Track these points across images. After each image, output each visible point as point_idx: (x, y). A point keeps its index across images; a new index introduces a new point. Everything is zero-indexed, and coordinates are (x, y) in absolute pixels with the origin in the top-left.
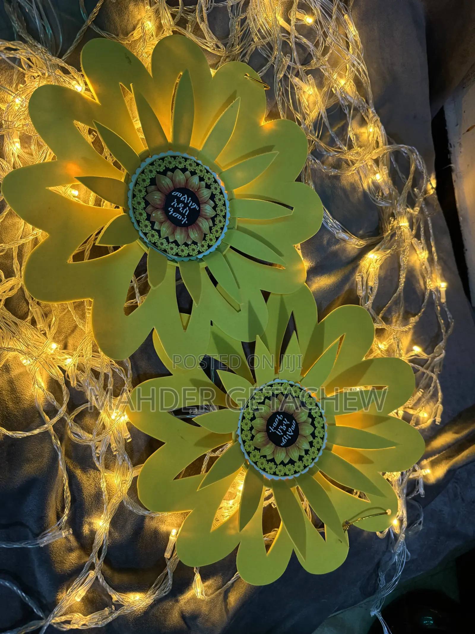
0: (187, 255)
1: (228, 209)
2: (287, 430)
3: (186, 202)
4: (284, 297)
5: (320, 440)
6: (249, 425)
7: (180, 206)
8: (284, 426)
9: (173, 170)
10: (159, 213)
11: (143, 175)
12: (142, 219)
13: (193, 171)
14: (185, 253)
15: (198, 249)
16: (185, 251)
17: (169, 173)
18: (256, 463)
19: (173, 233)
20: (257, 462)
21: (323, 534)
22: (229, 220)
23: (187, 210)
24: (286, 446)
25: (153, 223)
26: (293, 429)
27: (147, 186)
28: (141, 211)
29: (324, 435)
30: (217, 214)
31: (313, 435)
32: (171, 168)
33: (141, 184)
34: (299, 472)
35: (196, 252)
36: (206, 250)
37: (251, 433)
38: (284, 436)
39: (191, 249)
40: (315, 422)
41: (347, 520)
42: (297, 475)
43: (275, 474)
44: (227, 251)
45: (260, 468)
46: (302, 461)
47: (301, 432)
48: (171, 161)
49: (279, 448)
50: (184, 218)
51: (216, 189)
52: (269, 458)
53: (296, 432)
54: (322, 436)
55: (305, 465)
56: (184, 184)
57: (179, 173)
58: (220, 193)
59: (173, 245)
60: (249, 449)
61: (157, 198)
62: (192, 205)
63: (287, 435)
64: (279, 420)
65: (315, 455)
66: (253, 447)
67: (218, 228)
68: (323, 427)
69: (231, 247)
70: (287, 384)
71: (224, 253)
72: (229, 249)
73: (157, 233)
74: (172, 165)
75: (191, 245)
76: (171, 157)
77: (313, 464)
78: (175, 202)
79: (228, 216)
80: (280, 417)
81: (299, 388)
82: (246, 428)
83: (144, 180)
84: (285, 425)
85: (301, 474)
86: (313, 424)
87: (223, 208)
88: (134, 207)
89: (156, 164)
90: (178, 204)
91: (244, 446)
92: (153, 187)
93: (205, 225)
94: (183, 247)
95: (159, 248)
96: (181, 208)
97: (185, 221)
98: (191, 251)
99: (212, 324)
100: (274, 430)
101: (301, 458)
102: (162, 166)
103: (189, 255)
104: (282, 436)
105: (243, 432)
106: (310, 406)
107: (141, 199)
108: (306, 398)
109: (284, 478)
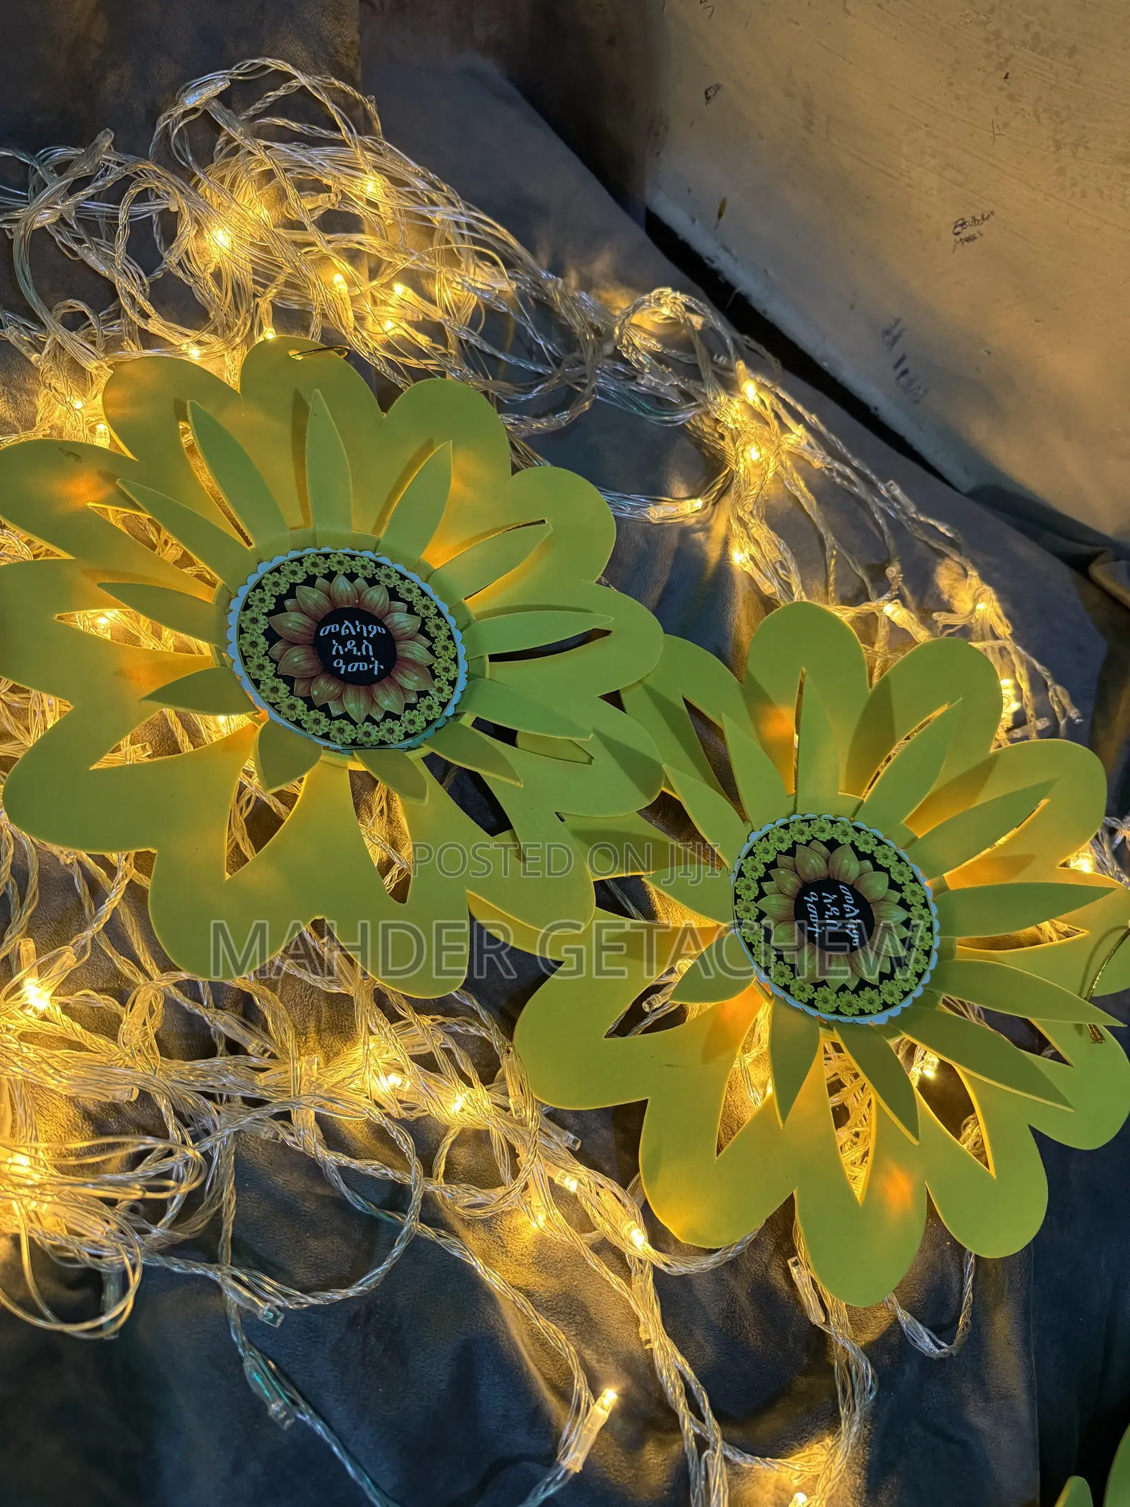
0: (425, 725)
1: (436, 598)
2: (843, 911)
3: (354, 633)
4: (647, 681)
5: (914, 886)
7: (349, 647)
8: (832, 909)
9: (291, 593)
10: (322, 682)
11: (245, 635)
12: (301, 714)
13: (326, 572)
14: (420, 722)
15: (436, 700)
16: (416, 720)
17: (288, 603)
18: (837, 1012)
19: (373, 702)
20: (837, 1008)
21: (1057, 1057)
22: (451, 614)
23: (367, 646)
25: (325, 709)
26: (852, 902)
27: (267, 652)
28: (288, 702)
29: (912, 873)
30: (423, 619)
31: (894, 885)
32: (285, 592)
33: (254, 653)
34: (924, 970)
35: (437, 709)
36: (452, 693)
37: (785, 964)
38: (848, 926)
39: (423, 709)
40: (879, 862)
42: (926, 979)
43: (886, 1006)
44: (489, 669)
45: (854, 1015)
47: (869, 897)
48: (276, 579)
50: (373, 663)
51: (388, 576)
52: (852, 986)
53: (862, 903)
54: (911, 877)
55: (924, 950)
56: (327, 604)
57: (303, 591)
58: (400, 579)
59: (389, 723)
60: (805, 997)
61: (298, 659)
62: (369, 633)
63: (851, 921)
64: (814, 903)
65: (928, 919)
66: (809, 988)
67: (442, 641)
68: (900, 860)
69: (494, 658)
70: (775, 831)
71: (487, 678)
72: (490, 665)
73: (345, 722)
74: (282, 585)
75: (419, 703)
76: (271, 573)
77: (937, 938)
78: (336, 647)
79: (445, 609)
80: (812, 898)
81: (802, 821)
83: (254, 644)
84: (833, 904)
85: (933, 972)
86: (878, 868)
87: (425, 601)
88: (271, 701)
89: (255, 602)
90: (344, 646)
91: (793, 995)
92: (278, 646)
93: (416, 650)
94: (408, 715)
95: (368, 746)
96: (355, 649)
97: (379, 668)
98: (427, 712)
99: (561, 819)
102: (267, 598)
103: (429, 723)
105: (770, 972)
106: (847, 840)
107: (273, 681)
108: (827, 830)
109: (908, 1002)
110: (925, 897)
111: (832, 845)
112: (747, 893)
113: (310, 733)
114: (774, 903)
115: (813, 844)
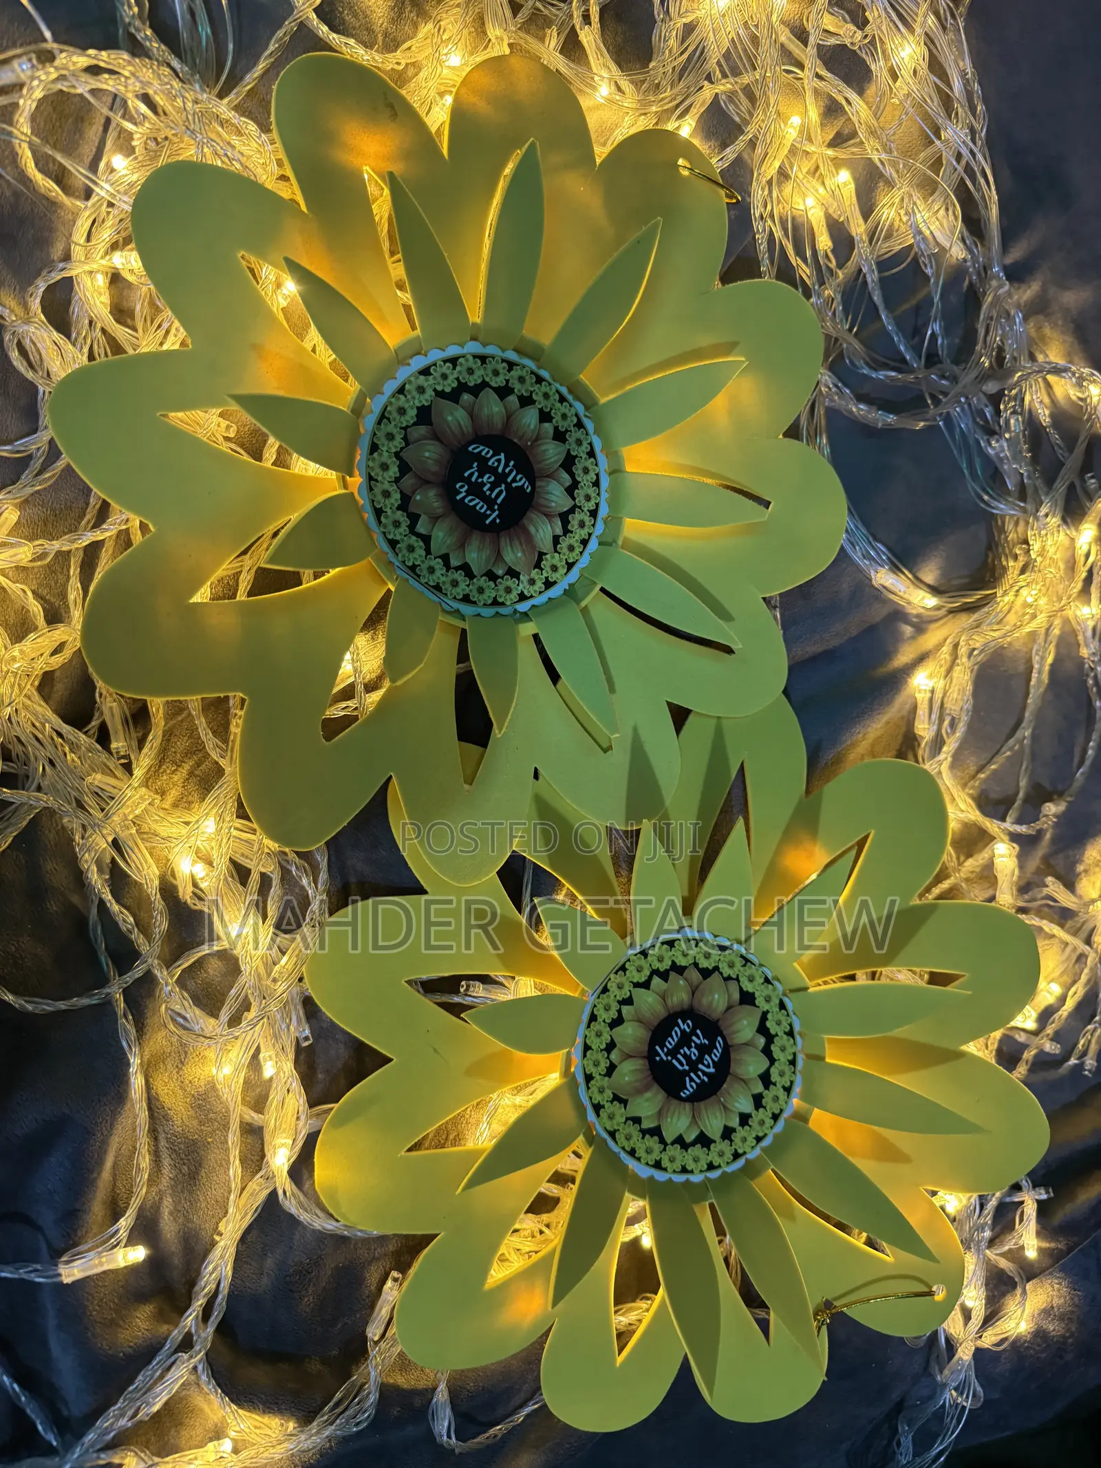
0: (490, 602)
1: (605, 495)
2: (700, 1060)
3: (500, 470)
4: (724, 722)
5: (782, 1094)
6: (606, 1038)
7: (485, 479)
8: (693, 1050)
9: (476, 390)
10: (432, 493)
11: (401, 397)
12: (389, 506)
13: (525, 394)
14: (489, 595)
15: (521, 587)
16: (487, 591)
17: (466, 397)
18: (612, 1134)
19: (462, 545)
20: (615, 1131)
21: (764, 1326)
22: (605, 522)
23: (501, 492)
24: (693, 1099)
25: (414, 518)
26: (716, 1059)
27: (407, 427)
28: (387, 486)
29: (792, 1082)
30: (575, 506)
31: (766, 1079)
32: (471, 384)
33: (395, 420)
34: (719, 1166)
35: (514, 596)
36: (540, 593)
37: (608, 1058)
38: (692, 1075)
40: (773, 1048)
41: (829, 1298)
42: (714, 1174)
43: (658, 1165)
44: (592, 599)
45: (623, 1148)
46: (731, 1141)
47: (734, 1068)
48: (474, 367)
49: (675, 1102)
50: (493, 511)
51: (579, 442)
52: (646, 1125)
53: (724, 1068)
54: (788, 1084)
55: (736, 1150)
56: (500, 426)
57: (489, 397)
58: (588, 453)
59: (459, 576)
60: (598, 1098)
61: (430, 454)
62: (514, 480)
63: (700, 1073)
64: (683, 1032)
65: (766, 1129)
66: (608, 1094)
67: (574, 539)
68: (793, 1062)
69: (603, 590)
71: (583, 604)
72: (597, 594)
73: (421, 544)
74: (475, 376)
75: (502, 578)
76: (475, 357)
77: (758, 1151)
78: (473, 472)
79: (603, 512)
80: (686, 1026)
81: (742, 956)
82: (597, 1044)
83: (402, 411)
84: (697, 1046)
85: (724, 1173)
86: (767, 1051)
87: (592, 491)
88: (373, 474)
89: (436, 373)
90: (481, 475)
91: (588, 1088)
92: (422, 430)
93: (543, 530)
94: (483, 582)
95: (423, 581)
96: (488, 485)
97: (495, 519)
98: (502, 592)
99: (536, 776)
100: (667, 1055)
101: (728, 1133)
102: (451, 378)
104: (686, 1073)
105: (589, 1053)
106: (766, 1007)
107: (390, 457)
108: (755, 983)
109: (681, 1178)
110: (781, 1111)
111: (747, 999)
112: (635, 973)
113: (382, 529)
114: (649, 1003)
115: (733, 986)
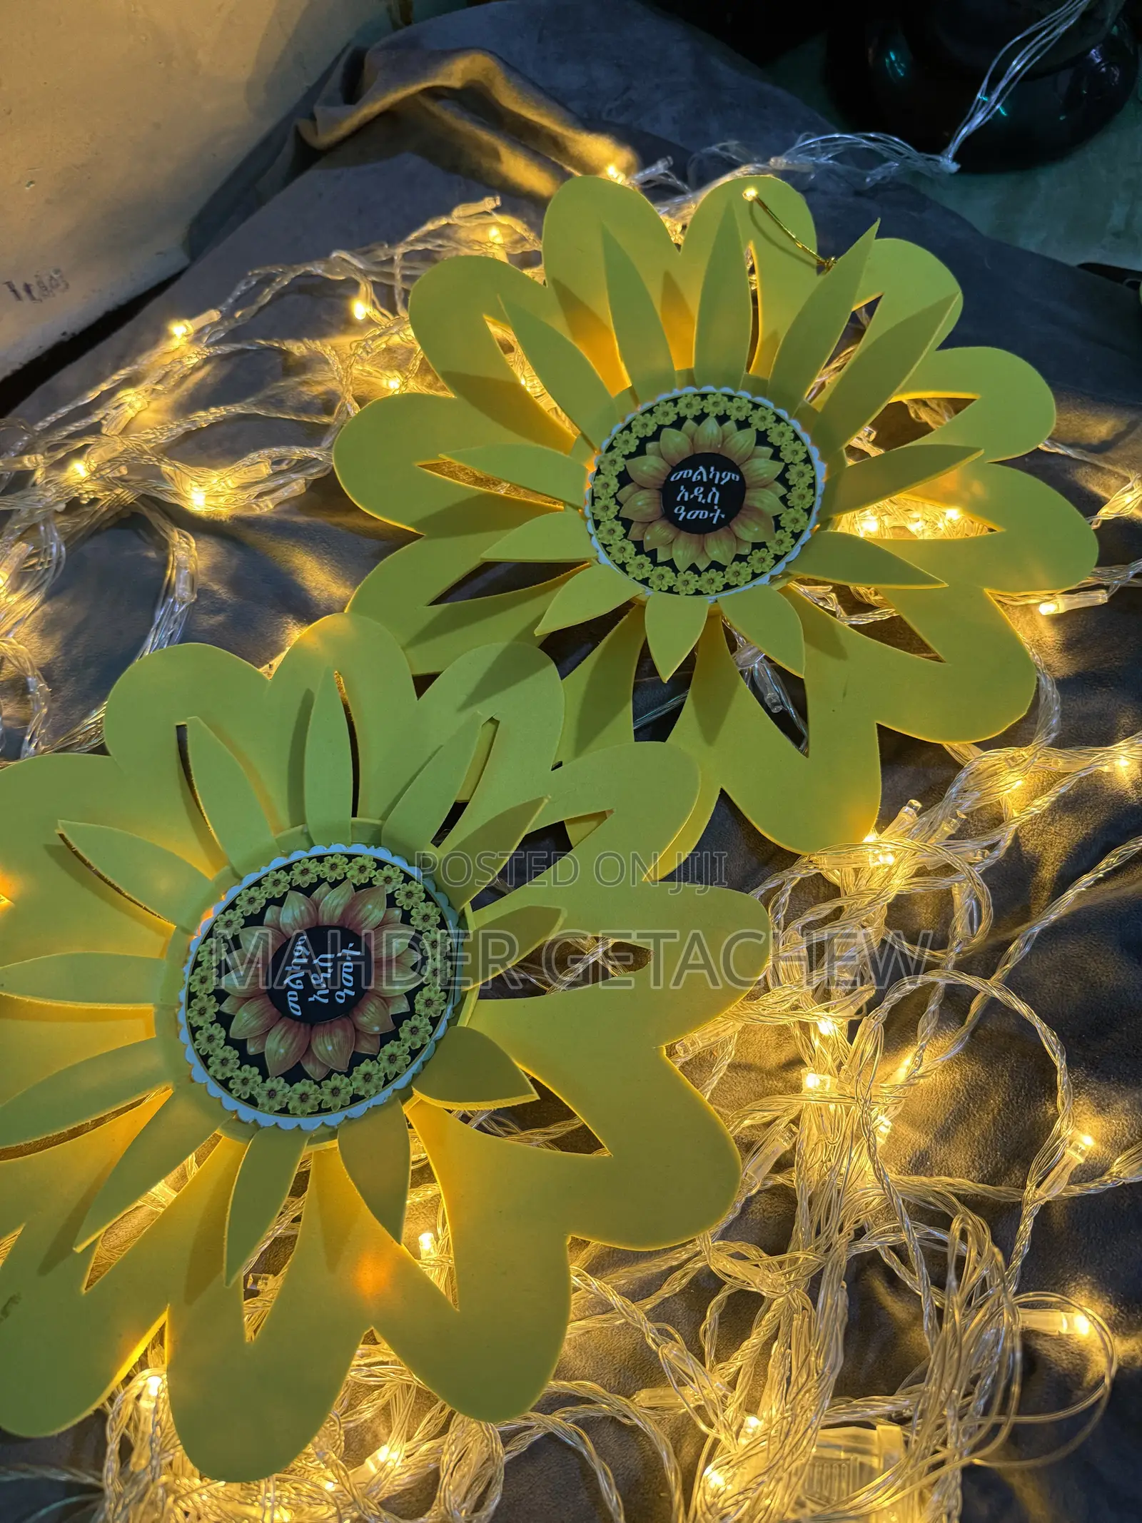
0: (431, 903)
1: (264, 871)
2: (700, 483)
4: (405, 642)
5: (682, 403)
6: (736, 565)
8: (696, 493)
9: (240, 1045)
10: (363, 1019)
11: (290, 1107)
12: (403, 1048)
13: (214, 1000)
14: (428, 908)
15: (400, 886)
16: (423, 912)
17: (252, 1050)
18: (809, 511)
20: (805, 510)
21: (871, 308)
22: (288, 855)
24: (735, 468)
25: (398, 1019)
26: (691, 472)
27: (316, 1083)
28: (384, 1063)
29: (667, 402)
30: (292, 888)
31: (679, 423)
32: (236, 1053)
33: (316, 1099)
34: (774, 414)
35: (412, 887)
36: (393, 866)
37: (751, 554)
38: (716, 482)
39: (411, 902)
40: (650, 434)
41: (814, 271)
42: (783, 413)
43: (808, 460)
44: (369, 816)
45: (814, 495)
46: (747, 418)
47: (687, 454)
48: (218, 1062)
49: (747, 482)
51: (228, 924)
52: (782, 490)
53: (693, 461)
54: (671, 404)
55: (752, 410)
56: (259, 1003)
57: (236, 1030)
58: (234, 909)
60: (789, 541)
61: (328, 1046)
63: (711, 476)
64: (687, 511)
65: (719, 398)
66: (779, 535)
67: (324, 870)
68: (651, 411)
69: (354, 814)
70: (600, 536)
71: (378, 822)
72: (362, 816)
73: (418, 997)
74: (227, 1055)
75: (402, 907)
76: (208, 1067)
77: (741, 393)
79: (281, 861)
80: (681, 512)
81: (593, 504)
82: (746, 571)
83: (304, 1098)
84: (691, 492)
85: (777, 406)
86: (656, 436)
87: (267, 884)
88: (382, 1083)
89: (247, 1091)
91: (786, 553)
92: (309, 1068)
93: (332, 902)
94: (416, 921)
98: (415, 899)
99: (560, 765)
100: (715, 511)
101: (743, 424)
102: (242, 1075)
103: (429, 898)
104: (719, 487)
105: (758, 571)
106: (621, 461)
107: (355, 1079)
108: (607, 480)
109: (806, 437)
110: (695, 395)
111: (624, 478)
112: (667, 579)
113: (428, 1040)
114: (683, 553)
115: (621, 496)
